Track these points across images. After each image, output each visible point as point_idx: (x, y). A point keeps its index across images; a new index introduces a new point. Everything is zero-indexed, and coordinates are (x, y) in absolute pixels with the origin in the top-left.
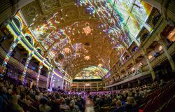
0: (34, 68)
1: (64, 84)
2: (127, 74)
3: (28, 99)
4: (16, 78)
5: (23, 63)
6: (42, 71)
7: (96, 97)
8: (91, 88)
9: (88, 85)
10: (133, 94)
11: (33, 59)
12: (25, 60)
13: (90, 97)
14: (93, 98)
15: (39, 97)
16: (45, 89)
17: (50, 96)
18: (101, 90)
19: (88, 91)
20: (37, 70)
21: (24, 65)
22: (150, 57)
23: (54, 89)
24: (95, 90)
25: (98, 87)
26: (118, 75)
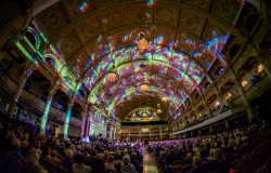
0: (60, 107)
1: (108, 129)
2: (207, 112)
4: (33, 122)
5: (42, 99)
6: (73, 110)
7: (159, 149)
8: (150, 135)
9: (145, 130)
10: (219, 144)
12: (47, 94)
13: (150, 150)
14: (155, 152)
15: (71, 152)
16: (79, 139)
17: (87, 150)
18: (167, 138)
19: (146, 139)
20: (65, 110)
21: (46, 102)
22: (244, 83)
23: (92, 139)
24: (157, 138)
25: (161, 135)
26: (193, 114)
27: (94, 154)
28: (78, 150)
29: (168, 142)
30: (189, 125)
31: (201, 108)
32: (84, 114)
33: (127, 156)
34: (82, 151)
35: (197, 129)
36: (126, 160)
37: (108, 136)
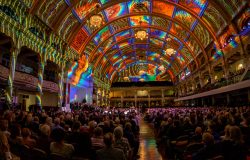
0: (28, 70)
1: (94, 93)
3: (25, 135)
6: (46, 72)
7: (160, 118)
8: (149, 99)
9: (142, 93)
11: (25, 51)
12: (8, 56)
13: (148, 120)
14: (154, 122)
16: (57, 108)
17: (68, 122)
18: (171, 104)
19: (143, 105)
20: (35, 74)
21: (9, 67)
23: (74, 107)
24: (157, 104)
25: (163, 99)
26: (206, 75)
27: (77, 126)
28: (57, 123)
29: (172, 111)
30: (200, 89)
31: (218, 69)
32: (61, 76)
33: (120, 127)
34: (62, 125)
35: (210, 97)
36: (118, 132)
37: (94, 101)
